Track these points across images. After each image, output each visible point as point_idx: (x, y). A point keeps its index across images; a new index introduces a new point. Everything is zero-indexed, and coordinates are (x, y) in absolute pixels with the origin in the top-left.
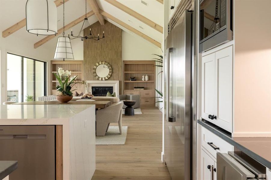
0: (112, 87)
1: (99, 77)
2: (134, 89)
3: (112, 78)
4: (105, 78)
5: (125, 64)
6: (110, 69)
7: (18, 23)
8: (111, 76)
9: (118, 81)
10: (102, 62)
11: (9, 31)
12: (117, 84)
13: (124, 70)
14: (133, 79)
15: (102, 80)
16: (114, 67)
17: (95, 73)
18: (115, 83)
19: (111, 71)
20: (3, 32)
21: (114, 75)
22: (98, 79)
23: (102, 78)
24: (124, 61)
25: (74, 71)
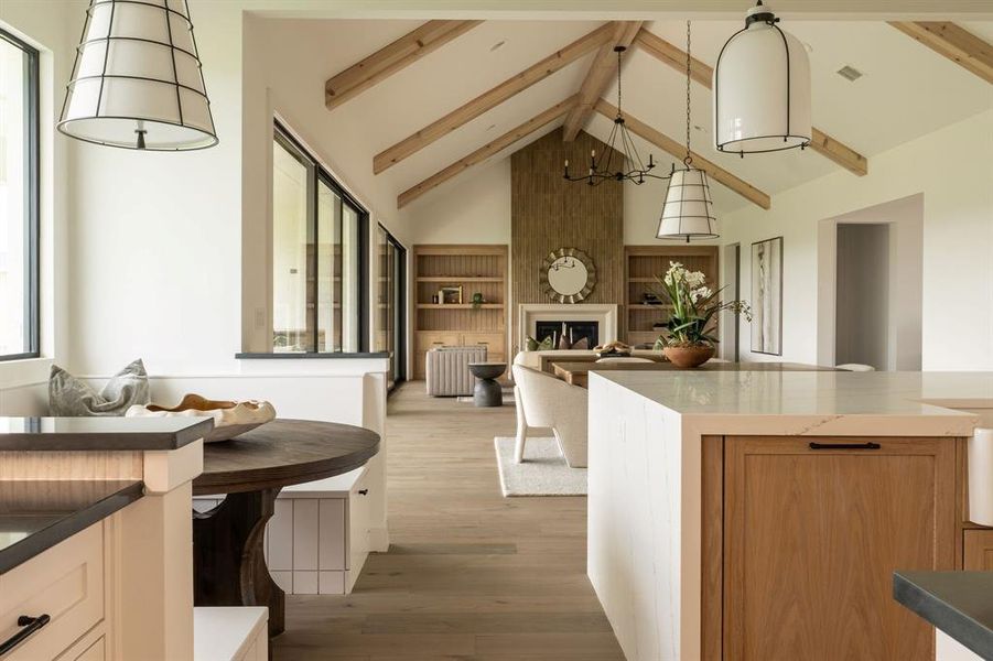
0: (595, 324)
1: (558, 295)
2: (655, 329)
3: (594, 296)
4: (575, 296)
5: (630, 257)
6: (589, 271)
7: (419, 133)
8: (593, 289)
9: (616, 306)
10: (567, 249)
11: (390, 156)
12: (613, 313)
13: (627, 273)
14: (652, 300)
15: (567, 301)
16: (603, 264)
17: (546, 281)
18: (605, 312)
19: (593, 275)
20: (375, 158)
21: (602, 287)
22: (556, 300)
23: (567, 297)
24: (627, 248)
25: (479, 276)
